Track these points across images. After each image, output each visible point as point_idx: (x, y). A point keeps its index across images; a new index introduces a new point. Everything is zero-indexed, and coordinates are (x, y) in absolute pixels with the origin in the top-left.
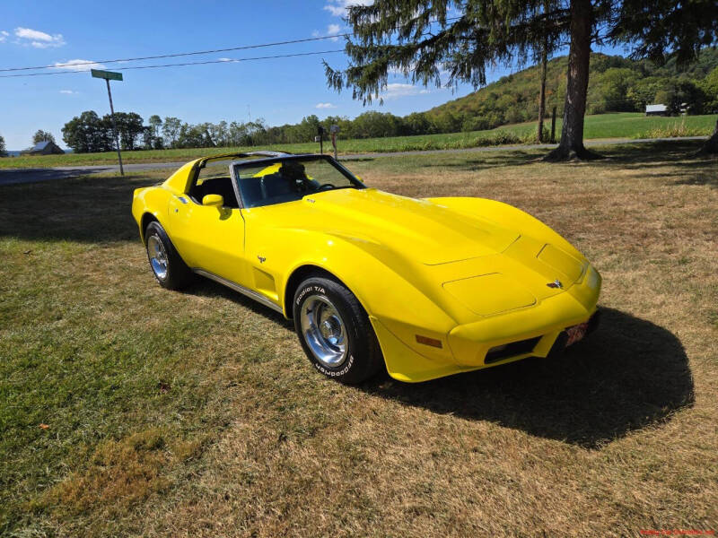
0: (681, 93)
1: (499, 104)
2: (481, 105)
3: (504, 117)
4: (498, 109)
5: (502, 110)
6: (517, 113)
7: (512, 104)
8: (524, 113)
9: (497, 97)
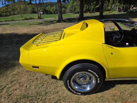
0: (44, 10)
1: (9, 10)
2: (4, 10)
3: (11, 14)
4: (8, 12)
5: (10, 12)
6: (13, 13)
7: (12, 11)
8: (15, 13)
9: (7, 9)
